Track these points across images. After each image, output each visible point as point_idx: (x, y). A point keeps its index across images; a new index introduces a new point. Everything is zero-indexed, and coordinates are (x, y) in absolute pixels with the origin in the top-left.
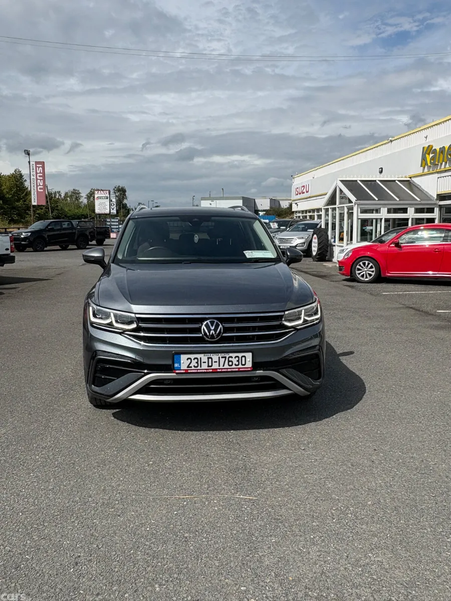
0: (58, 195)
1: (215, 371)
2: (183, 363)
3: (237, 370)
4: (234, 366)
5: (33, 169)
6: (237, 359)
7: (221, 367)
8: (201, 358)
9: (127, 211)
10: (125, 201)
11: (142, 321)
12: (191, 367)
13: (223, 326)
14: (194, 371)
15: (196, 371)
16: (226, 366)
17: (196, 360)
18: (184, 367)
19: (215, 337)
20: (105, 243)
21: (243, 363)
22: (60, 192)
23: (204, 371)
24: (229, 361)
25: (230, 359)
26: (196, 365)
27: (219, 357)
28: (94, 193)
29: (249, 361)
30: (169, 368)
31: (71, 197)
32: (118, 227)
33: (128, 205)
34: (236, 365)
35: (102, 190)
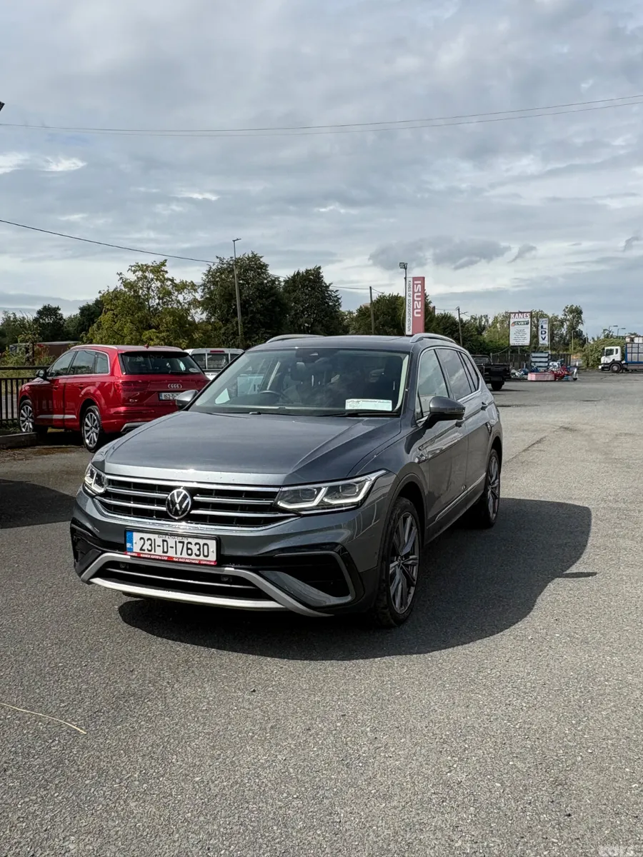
0: (484, 320)
1: (170, 560)
2: (136, 543)
3: (197, 562)
4: (193, 557)
5: (409, 288)
6: (198, 546)
7: (179, 555)
8: (155, 540)
9: (581, 341)
10: (580, 327)
11: (113, 484)
12: (144, 550)
13: (192, 500)
14: (146, 556)
15: (149, 556)
16: (185, 555)
17: (150, 542)
18: (136, 549)
19: (180, 513)
20: (503, 387)
21: (206, 554)
22: (487, 316)
23: (157, 557)
24: (188, 549)
25: (189, 546)
26: (150, 548)
27: (176, 542)
28: (510, 317)
29: (213, 552)
30: (122, 548)
31: (502, 322)
32: (547, 364)
33: (584, 333)
34: (197, 555)
35: (521, 313)
